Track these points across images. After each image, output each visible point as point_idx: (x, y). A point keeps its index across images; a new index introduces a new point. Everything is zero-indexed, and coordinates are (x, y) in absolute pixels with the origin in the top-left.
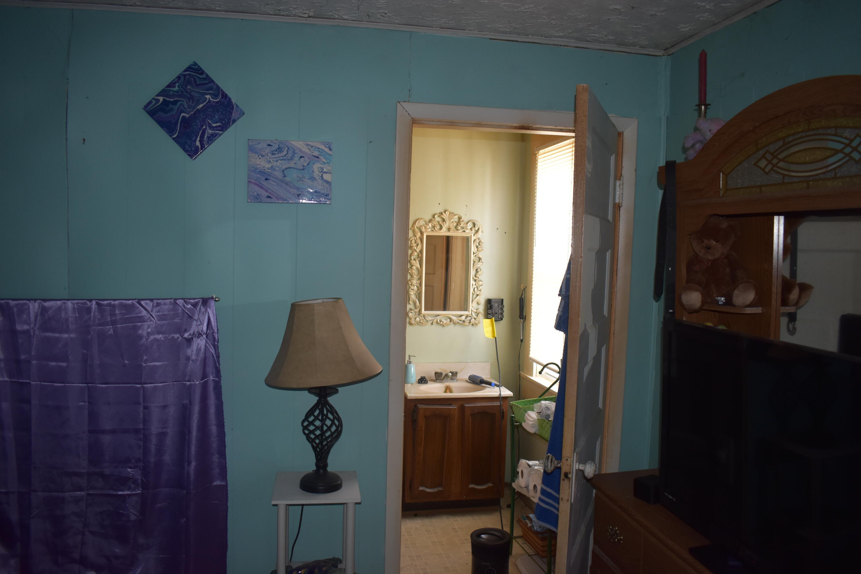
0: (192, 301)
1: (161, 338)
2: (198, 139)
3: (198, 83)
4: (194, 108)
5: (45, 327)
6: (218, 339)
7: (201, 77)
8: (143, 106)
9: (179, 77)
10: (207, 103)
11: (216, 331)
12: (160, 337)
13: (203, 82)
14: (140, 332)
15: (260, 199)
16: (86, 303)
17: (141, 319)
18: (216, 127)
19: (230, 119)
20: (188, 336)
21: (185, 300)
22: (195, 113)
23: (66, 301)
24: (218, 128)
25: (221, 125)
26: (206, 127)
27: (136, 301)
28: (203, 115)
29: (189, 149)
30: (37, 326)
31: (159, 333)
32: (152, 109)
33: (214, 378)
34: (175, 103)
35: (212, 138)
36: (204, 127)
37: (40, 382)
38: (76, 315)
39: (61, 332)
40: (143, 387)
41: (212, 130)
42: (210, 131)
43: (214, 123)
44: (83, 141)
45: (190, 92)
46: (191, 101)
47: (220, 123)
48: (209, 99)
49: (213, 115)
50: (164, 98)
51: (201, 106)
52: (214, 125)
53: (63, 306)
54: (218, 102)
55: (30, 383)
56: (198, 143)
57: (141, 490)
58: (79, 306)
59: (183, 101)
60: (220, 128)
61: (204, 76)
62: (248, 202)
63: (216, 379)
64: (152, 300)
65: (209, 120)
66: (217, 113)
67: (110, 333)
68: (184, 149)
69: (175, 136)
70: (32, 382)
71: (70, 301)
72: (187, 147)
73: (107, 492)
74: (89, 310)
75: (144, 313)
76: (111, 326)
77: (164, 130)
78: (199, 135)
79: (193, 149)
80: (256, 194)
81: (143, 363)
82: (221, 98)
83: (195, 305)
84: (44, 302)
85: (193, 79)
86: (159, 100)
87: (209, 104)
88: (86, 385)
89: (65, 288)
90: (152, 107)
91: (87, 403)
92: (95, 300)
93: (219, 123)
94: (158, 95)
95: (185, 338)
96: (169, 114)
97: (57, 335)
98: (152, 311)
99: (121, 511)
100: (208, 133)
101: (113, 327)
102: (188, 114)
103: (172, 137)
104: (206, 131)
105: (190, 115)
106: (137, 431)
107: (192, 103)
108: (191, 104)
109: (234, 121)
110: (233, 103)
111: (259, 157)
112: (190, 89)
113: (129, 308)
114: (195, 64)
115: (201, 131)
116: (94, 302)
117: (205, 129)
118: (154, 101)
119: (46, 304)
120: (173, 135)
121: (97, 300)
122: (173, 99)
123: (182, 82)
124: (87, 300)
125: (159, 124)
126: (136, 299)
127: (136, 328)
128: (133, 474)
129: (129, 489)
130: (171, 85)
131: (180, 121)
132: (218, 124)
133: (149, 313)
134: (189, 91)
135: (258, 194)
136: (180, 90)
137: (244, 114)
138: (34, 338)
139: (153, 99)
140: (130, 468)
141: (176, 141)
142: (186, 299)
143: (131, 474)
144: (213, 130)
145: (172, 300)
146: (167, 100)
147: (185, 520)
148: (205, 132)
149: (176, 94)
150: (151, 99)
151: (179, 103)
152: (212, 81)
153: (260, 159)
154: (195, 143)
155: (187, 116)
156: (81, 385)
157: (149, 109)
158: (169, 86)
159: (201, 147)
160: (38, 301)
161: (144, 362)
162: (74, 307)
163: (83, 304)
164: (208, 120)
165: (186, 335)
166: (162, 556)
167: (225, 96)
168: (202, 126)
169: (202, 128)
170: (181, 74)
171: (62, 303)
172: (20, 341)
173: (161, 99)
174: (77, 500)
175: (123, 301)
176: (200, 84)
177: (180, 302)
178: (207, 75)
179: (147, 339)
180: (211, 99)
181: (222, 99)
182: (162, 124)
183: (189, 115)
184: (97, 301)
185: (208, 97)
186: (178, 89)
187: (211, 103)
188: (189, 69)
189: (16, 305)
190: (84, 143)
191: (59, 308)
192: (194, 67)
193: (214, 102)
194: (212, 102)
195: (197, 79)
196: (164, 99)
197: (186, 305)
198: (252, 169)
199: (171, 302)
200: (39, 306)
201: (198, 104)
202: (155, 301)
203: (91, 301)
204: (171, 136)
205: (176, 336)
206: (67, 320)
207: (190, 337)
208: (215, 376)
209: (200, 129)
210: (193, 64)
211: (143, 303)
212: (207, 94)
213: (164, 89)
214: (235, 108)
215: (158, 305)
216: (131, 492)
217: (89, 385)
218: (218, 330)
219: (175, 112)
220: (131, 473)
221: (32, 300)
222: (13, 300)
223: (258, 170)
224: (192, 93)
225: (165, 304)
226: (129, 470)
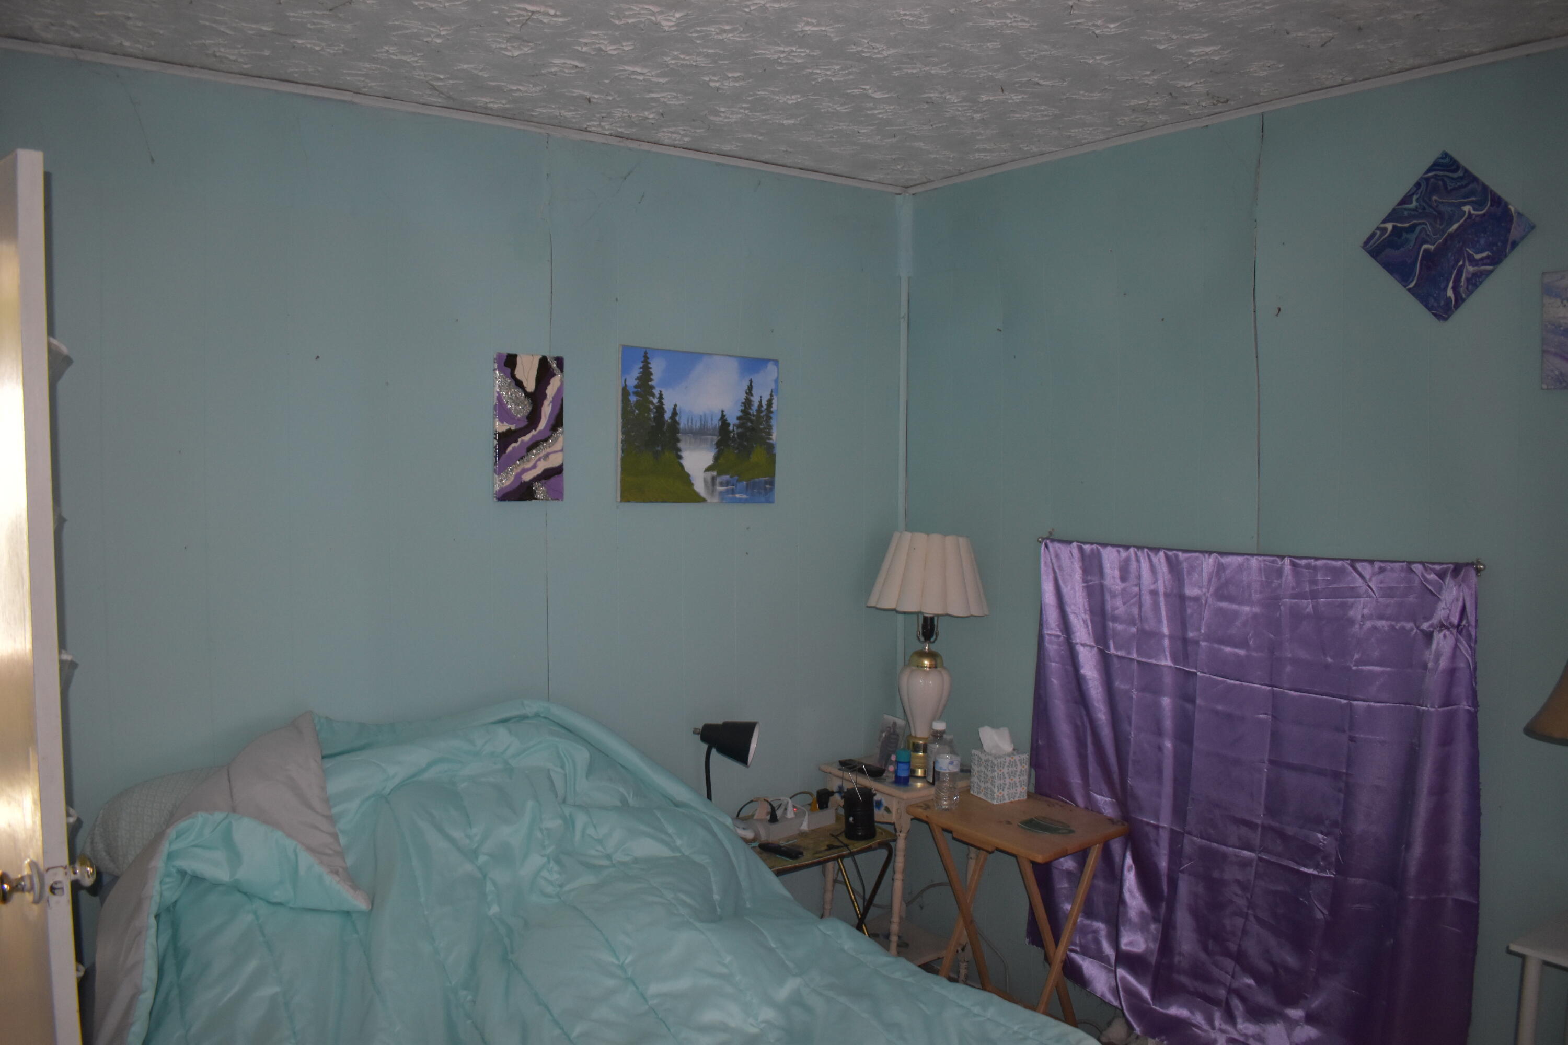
0: (1437, 567)
1: (1383, 627)
2: (1451, 285)
3: (1449, 188)
4: (1443, 232)
5: (1221, 594)
6: (1476, 638)
7: (1455, 175)
8: (1361, 243)
9: (1418, 185)
10: (1465, 220)
11: (1473, 623)
12: (1381, 624)
13: (1458, 184)
14: (1351, 613)
15: (1566, 382)
16: (1277, 561)
17: (1353, 592)
18: (1482, 259)
19: (1505, 242)
20: (1428, 629)
21: (1426, 565)
22: (1446, 240)
23: (1249, 557)
24: (1485, 261)
25: (1490, 254)
26: (1464, 262)
27: (1349, 562)
28: (1459, 242)
29: (1436, 304)
30: (1211, 590)
31: (1381, 617)
32: (1375, 245)
33: (1469, 708)
34: (1412, 229)
35: (1475, 281)
36: (1461, 263)
37: (1210, 674)
38: (1262, 578)
39: (1240, 604)
40: (1351, 705)
41: (1473, 266)
42: (1471, 269)
43: (1477, 253)
44: (1278, 311)
45: (1437, 206)
46: (1438, 221)
47: (1488, 251)
48: (1469, 212)
49: (1476, 239)
50: (1395, 224)
51: (1455, 226)
52: (1478, 257)
53: (1245, 564)
54: (1484, 215)
55: (1196, 674)
56: (1450, 293)
57: (1335, 873)
58: (1267, 565)
59: (1424, 223)
60: (1488, 261)
61: (1460, 173)
62: (1542, 389)
63: (1473, 709)
64: (1371, 562)
65: (1469, 249)
66: (1482, 235)
67: (1308, 610)
68: (1426, 306)
69: (1412, 285)
70: (1199, 673)
71: (1255, 557)
72: (1432, 301)
73: (1285, 862)
74: (1279, 572)
75: (1359, 583)
76: (1310, 601)
77: (1394, 277)
78: (1451, 278)
79: (1442, 303)
80: (1557, 373)
81: (1352, 665)
82: (1492, 205)
83: (1442, 575)
84: (1221, 557)
85: (1440, 183)
86: (1386, 229)
87: (1469, 220)
88: (1270, 688)
89: (1252, 537)
90: (1374, 244)
91: (1270, 717)
92: (1289, 556)
93: (1486, 251)
94: (1384, 222)
95: (1422, 631)
96: (1402, 249)
97: (1235, 607)
98: (1370, 579)
99: (1301, 899)
100: (1468, 272)
101: (1312, 602)
102: (1433, 244)
103: (1407, 288)
104: (1465, 270)
105: (1437, 245)
106: (1336, 775)
107: (1441, 224)
108: (1438, 226)
109: (1514, 245)
110: (1511, 212)
111: (1562, 302)
112: (1436, 201)
113: (1337, 573)
114: (1446, 155)
115: (1455, 269)
116: (1287, 561)
117: (1463, 266)
118: (1378, 233)
119: (1226, 560)
120: (1408, 285)
121: (1294, 557)
122: (1408, 223)
123: (1423, 192)
124: (1278, 556)
125: (1386, 269)
126: (1348, 559)
127: (1345, 606)
128: (1324, 843)
129: (1317, 867)
130: (1405, 200)
131: (1420, 258)
132: (1485, 254)
133: (1367, 582)
134: (1435, 204)
135: (1561, 374)
136: (1420, 205)
137: (1533, 227)
138: (1205, 608)
139: (1378, 228)
140: (1322, 833)
141: (1413, 294)
142: (1428, 563)
143: (1321, 844)
144: (1477, 265)
145: (1405, 564)
146: (1400, 227)
147: (1392, 941)
148: (1462, 272)
149: (1413, 213)
150: (1373, 230)
151: (1418, 229)
152: (1475, 179)
153: (1565, 306)
154: (1445, 293)
155: (1431, 249)
156: (1263, 687)
157: (1371, 246)
158: (1403, 202)
159: (1455, 297)
160: (1215, 555)
161: (1353, 663)
162: (1260, 566)
163: (1273, 562)
164: (1467, 249)
165: (1425, 626)
166: (1354, 991)
167: (1497, 201)
168: (1458, 261)
169: (1457, 265)
170: (1421, 178)
171: (1245, 559)
172: (1189, 611)
173: (1389, 226)
174: (1244, 864)
175: (1329, 562)
176: (1455, 189)
177: (1418, 568)
178: (1466, 171)
179: (1361, 626)
180: (1472, 212)
181: (1491, 208)
182: (1391, 267)
183: (1435, 245)
184: (1294, 560)
185: (1467, 208)
186: (1418, 204)
187: (1473, 218)
188: (1435, 166)
189: (1187, 559)
190: (1277, 315)
191: (1241, 567)
192: (1442, 161)
193: (1477, 216)
194: (1474, 216)
195: (1448, 181)
196: (1394, 227)
197: (1426, 575)
198: (1549, 326)
199: (1402, 567)
200: (1215, 562)
201: (1450, 224)
202: (1377, 565)
203: (1282, 557)
204: (1405, 287)
205: (1409, 625)
206: (1249, 585)
207: (1431, 629)
208: (1470, 705)
209: (1453, 267)
210: (1440, 156)
211: (1359, 566)
212: (1465, 204)
213: (1394, 210)
214: (1515, 219)
215: (1382, 570)
216: (1319, 872)
217: (1275, 689)
218: (1477, 621)
219: (1412, 244)
220: (1321, 842)
221: (1207, 552)
222: (1184, 551)
223: (1562, 328)
224: (1441, 208)
225: (1392, 570)
226: (1320, 836)
